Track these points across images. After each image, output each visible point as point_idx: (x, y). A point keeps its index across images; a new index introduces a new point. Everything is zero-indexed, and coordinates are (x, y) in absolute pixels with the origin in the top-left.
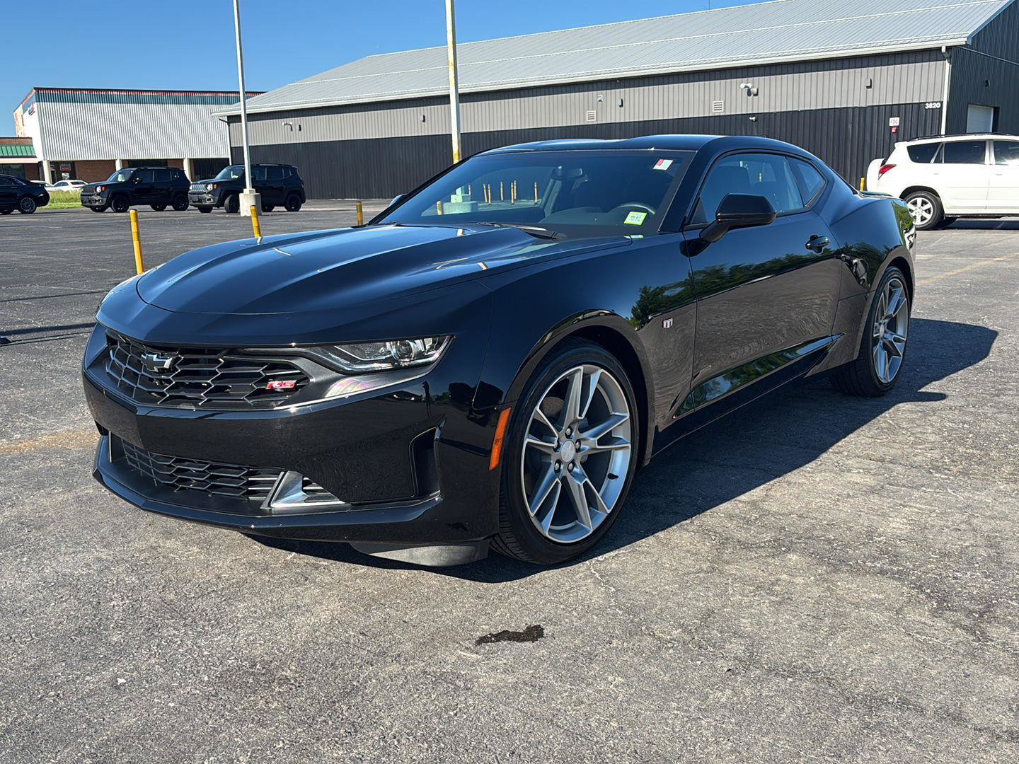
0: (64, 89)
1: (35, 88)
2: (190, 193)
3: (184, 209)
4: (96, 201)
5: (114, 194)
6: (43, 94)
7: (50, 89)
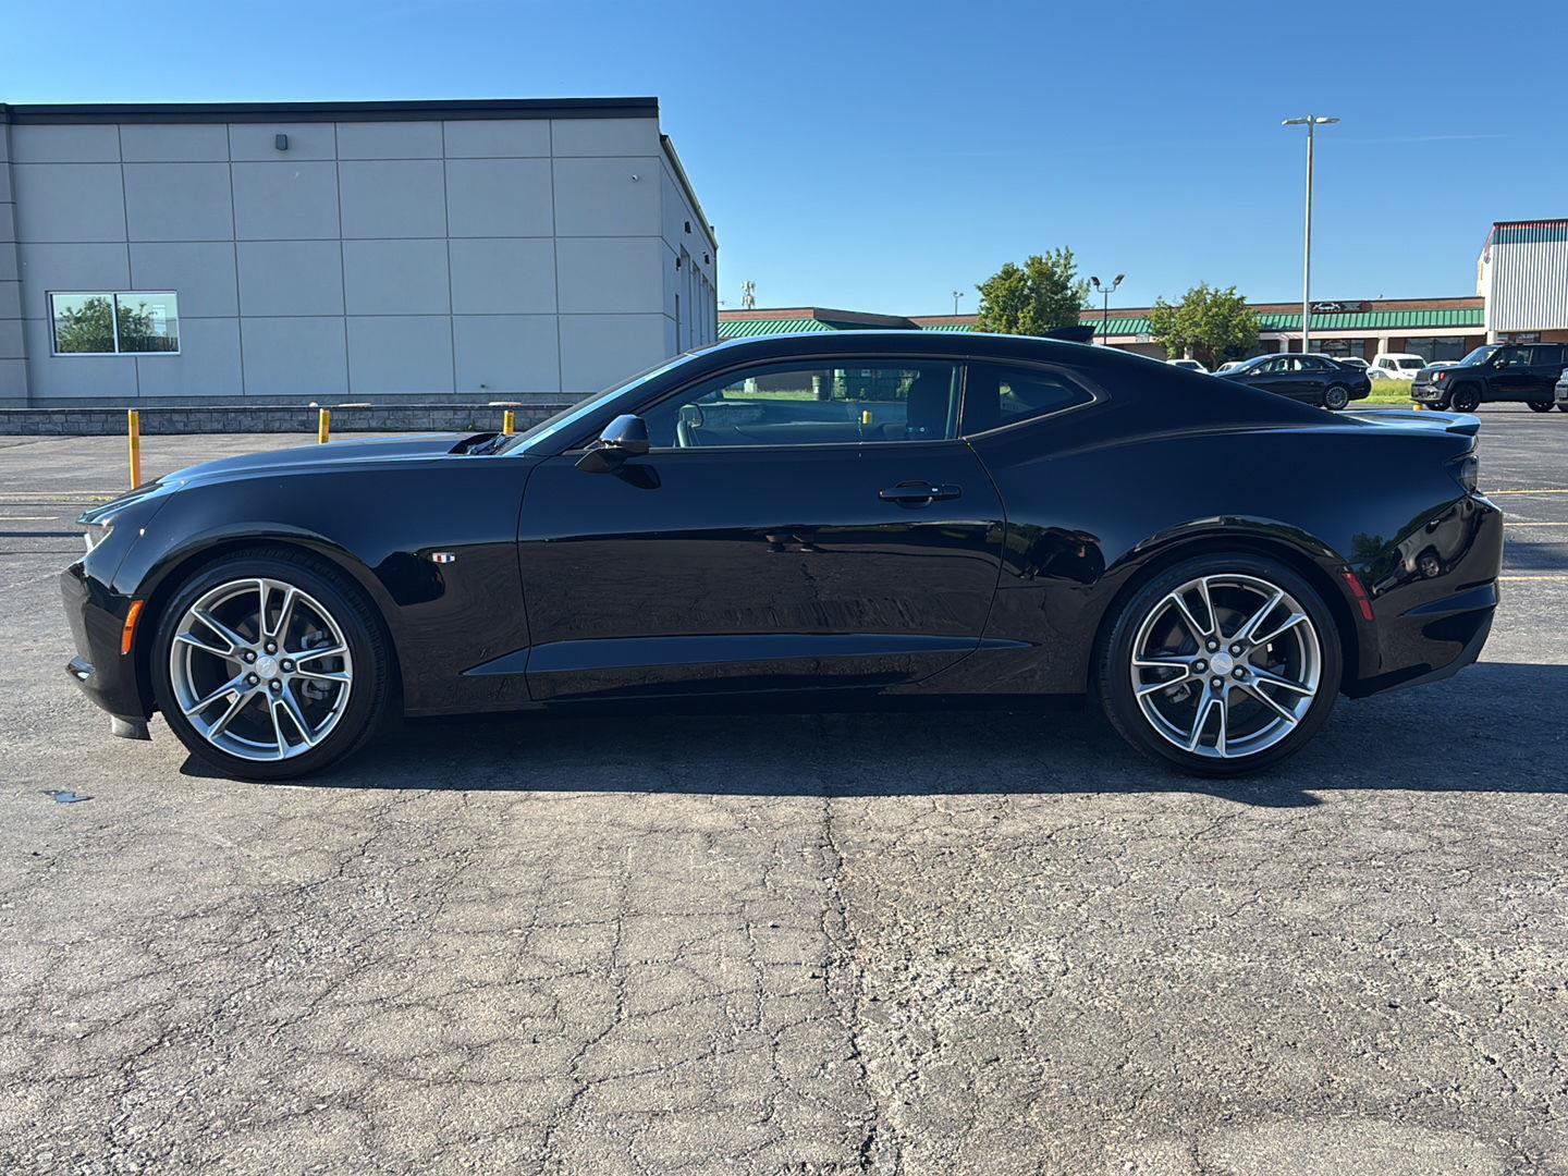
0: (1540, 222)
1: (1495, 224)
2: (1559, 386)
3: (1545, 410)
4: (1429, 393)
5: (1457, 385)
6: (1505, 232)
7: (1518, 223)
